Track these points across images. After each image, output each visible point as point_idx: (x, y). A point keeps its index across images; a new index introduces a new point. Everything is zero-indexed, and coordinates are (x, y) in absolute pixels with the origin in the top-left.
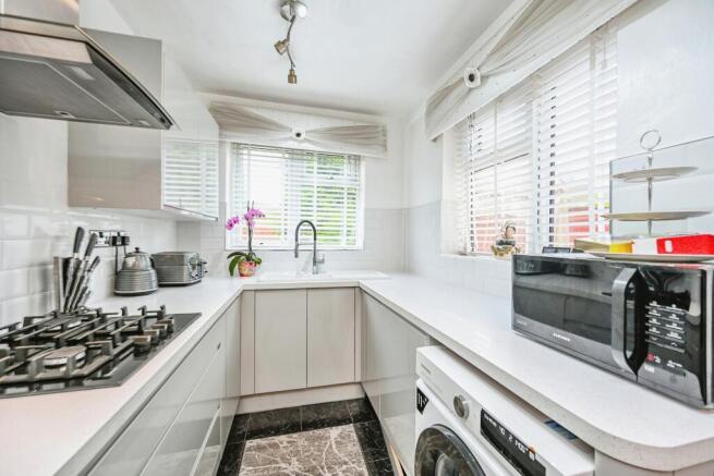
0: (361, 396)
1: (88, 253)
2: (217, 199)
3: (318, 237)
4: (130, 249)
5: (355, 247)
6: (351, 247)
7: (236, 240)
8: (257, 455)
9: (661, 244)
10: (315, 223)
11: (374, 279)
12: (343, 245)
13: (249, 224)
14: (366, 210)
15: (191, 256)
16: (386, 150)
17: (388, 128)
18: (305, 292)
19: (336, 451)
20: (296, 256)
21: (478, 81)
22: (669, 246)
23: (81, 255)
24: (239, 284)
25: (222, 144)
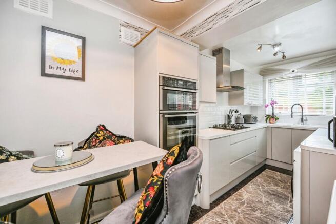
3: (304, 110)
4: (239, 113)
6: (328, 115)
7: (269, 111)
10: (302, 104)
12: (324, 114)
13: (272, 106)
15: (253, 116)
18: (291, 130)
23: (230, 114)
25: (264, 81)
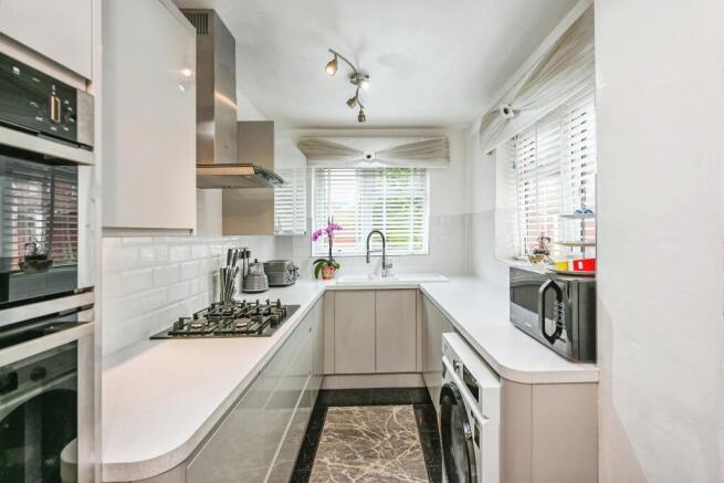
0: (421, 385)
1: (234, 265)
2: (305, 215)
3: (387, 243)
4: (251, 260)
5: (421, 252)
6: (416, 252)
7: (320, 249)
8: (337, 417)
9: (576, 263)
10: (383, 232)
11: (436, 282)
12: (411, 251)
13: (330, 236)
14: (431, 217)
15: (287, 263)
16: (449, 160)
17: (450, 140)
18: (373, 293)
19: (396, 421)
20: (368, 262)
21: (511, 114)
22: (581, 265)
23: (230, 267)
24: (322, 285)
25: (308, 171)
